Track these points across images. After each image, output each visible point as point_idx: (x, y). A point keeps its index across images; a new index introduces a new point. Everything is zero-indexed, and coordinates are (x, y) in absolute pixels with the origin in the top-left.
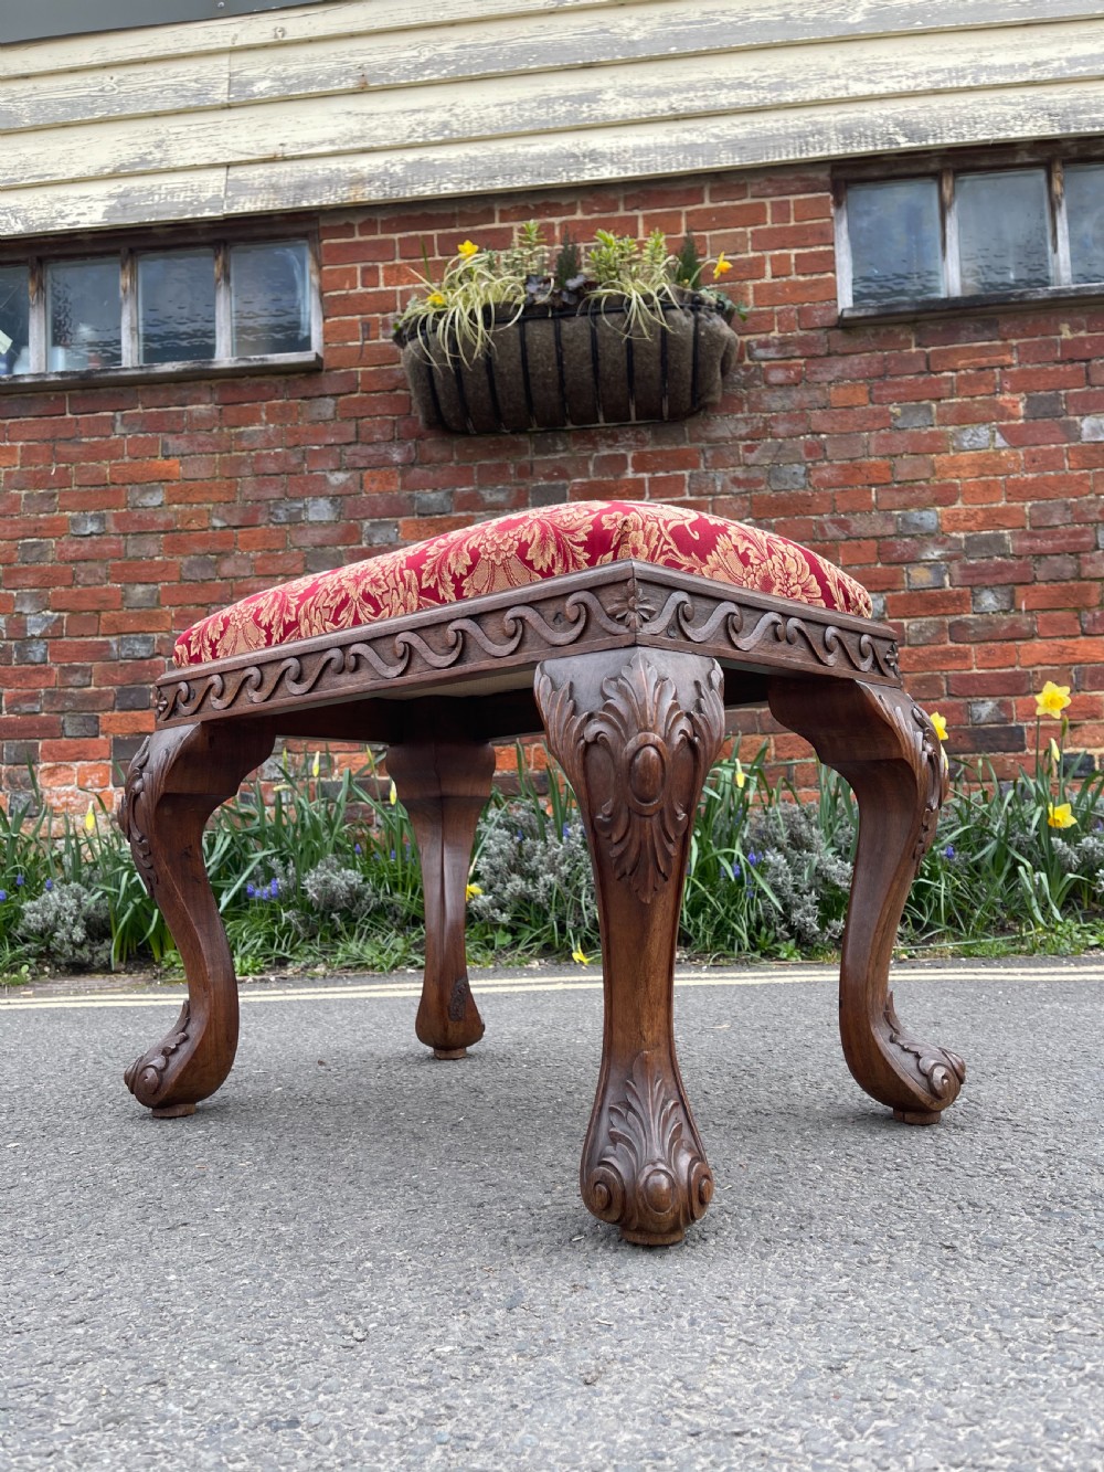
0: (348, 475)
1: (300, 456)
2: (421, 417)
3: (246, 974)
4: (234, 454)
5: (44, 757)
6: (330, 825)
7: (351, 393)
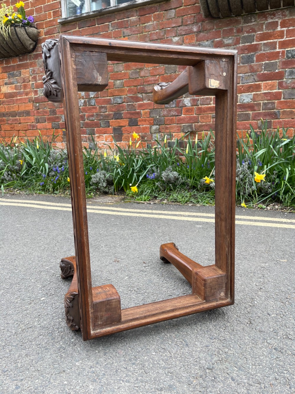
0: (179, 38)
1: (164, 32)
2: (203, 14)
3: (145, 201)
4: (144, 33)
5: (96, 133)
6: (170, 156)
7: (180, 7)
